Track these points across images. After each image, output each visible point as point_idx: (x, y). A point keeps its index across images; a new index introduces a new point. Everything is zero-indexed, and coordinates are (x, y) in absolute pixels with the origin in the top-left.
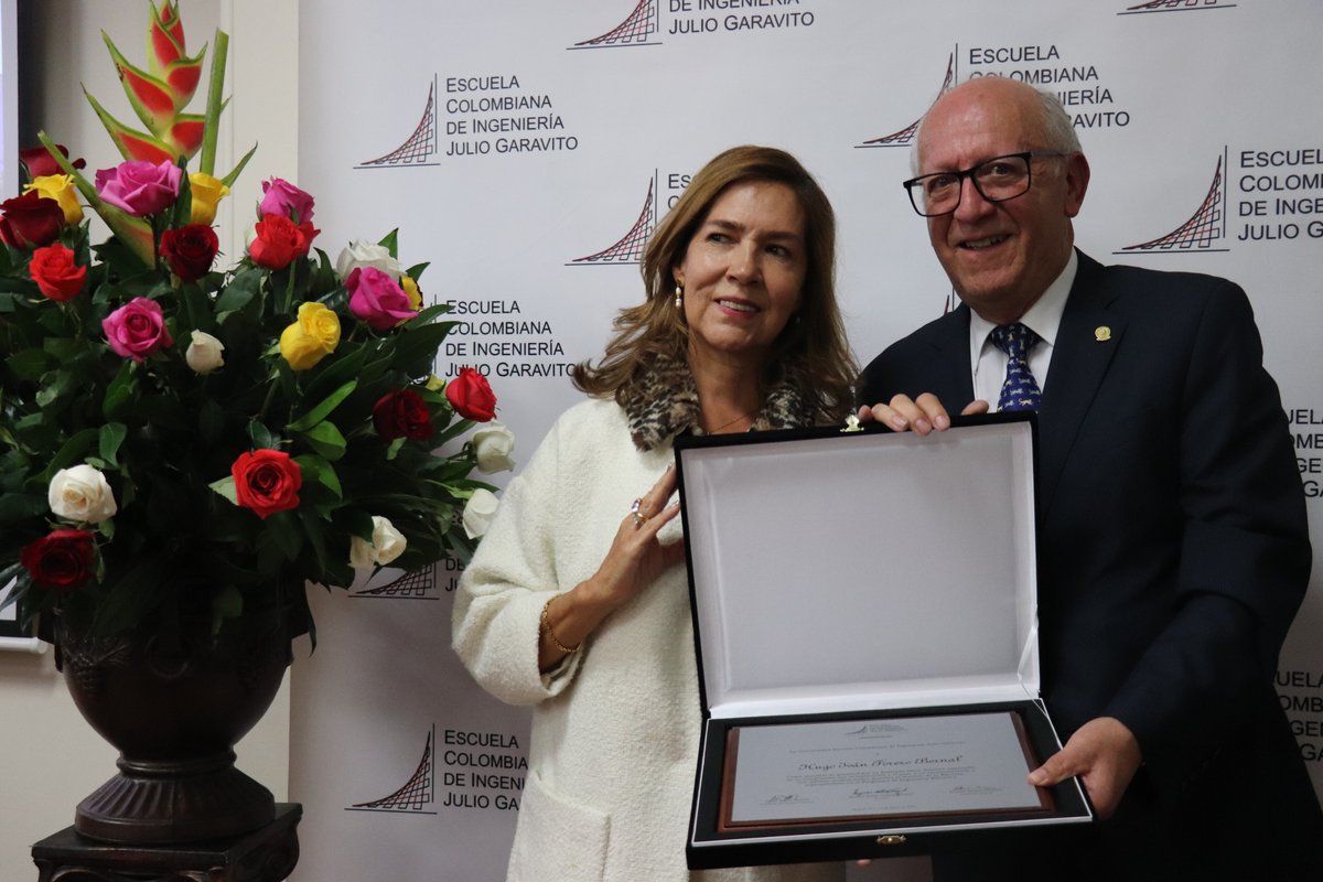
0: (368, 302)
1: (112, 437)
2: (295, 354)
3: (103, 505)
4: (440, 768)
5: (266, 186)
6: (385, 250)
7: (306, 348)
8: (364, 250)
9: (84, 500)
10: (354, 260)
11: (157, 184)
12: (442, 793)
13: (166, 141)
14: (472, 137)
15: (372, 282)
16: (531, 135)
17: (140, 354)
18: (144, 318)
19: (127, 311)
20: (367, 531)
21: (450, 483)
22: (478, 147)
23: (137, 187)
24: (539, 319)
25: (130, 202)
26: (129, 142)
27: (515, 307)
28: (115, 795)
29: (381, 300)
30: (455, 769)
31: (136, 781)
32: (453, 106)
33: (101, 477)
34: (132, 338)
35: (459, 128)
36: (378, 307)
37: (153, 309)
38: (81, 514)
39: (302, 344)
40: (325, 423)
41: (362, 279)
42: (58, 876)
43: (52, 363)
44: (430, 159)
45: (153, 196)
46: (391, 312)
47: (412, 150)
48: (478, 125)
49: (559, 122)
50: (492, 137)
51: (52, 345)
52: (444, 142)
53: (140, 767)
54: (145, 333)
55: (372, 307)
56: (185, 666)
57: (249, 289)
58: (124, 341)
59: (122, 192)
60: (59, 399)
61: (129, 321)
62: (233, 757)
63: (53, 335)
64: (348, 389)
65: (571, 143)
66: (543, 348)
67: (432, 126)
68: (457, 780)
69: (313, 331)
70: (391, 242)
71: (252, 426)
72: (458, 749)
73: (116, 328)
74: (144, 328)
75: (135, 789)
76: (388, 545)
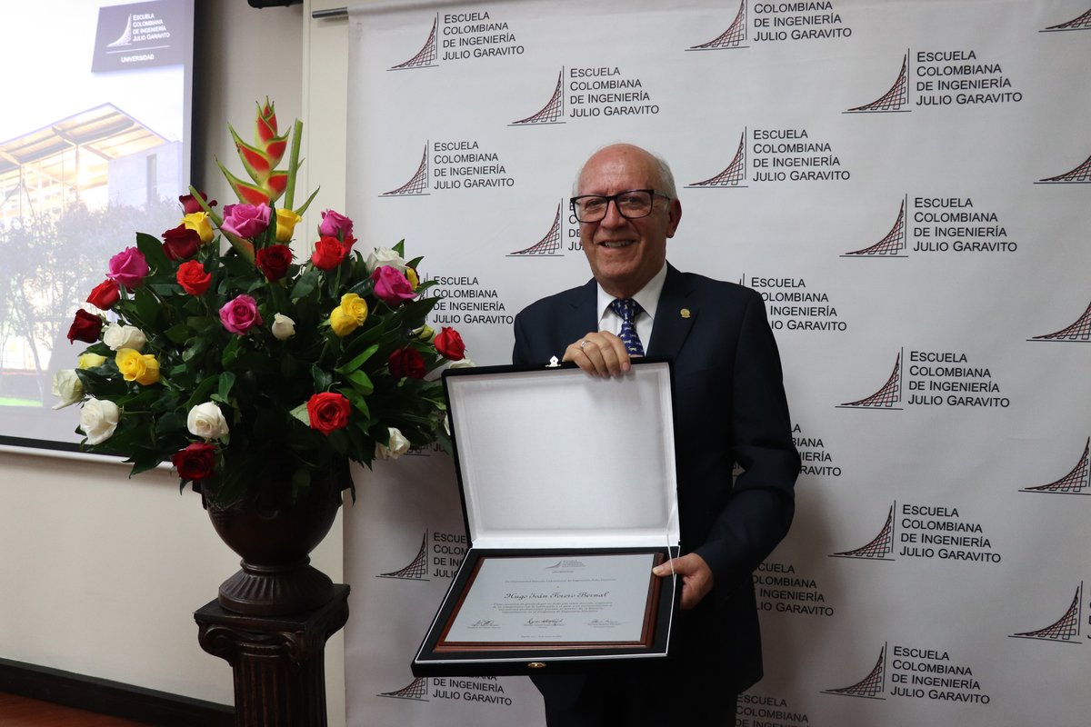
0: (385, 288)
1: (227, 381)
2: (339, 327)
3: (221, 428)
4: (431, 554)
5: (323, 214)
6: (396, 253)
7: (347, 322)
8: (383, 254)
9: (208, 425)
10: (377, 261)
11: (256, 219)
12: (432, 568)
13: (265, 188)
14: (450, 178)
15: (388, 276)
16: (486, 177)
17: (242, 331)
18: (245, 307)
19: (235, 303)
20: (386, 439)
21: (437, 399)
22: (453, 184)
23: (244, 221)
24: (490, 288)
25: (239, 230)
26: (243, 190)
27: (475, 281)
28: (240, 583)
29: (393, 287)
30: (441, 555)
31: (251, 576)
32: (438, 160)
33: (219, 411)
34: (238, 321)
35: (442, 172)
36: (391, 291)
37: (250, 301)
38: (206, 434)
39: (343, 320)
40: (359, 371)
41: (382, 275)
42: (209, 630)
43: (193, 333)
44: (424, 191)
45: (253, 226)
46: (399, 294)
47: (413, 186)
48: (453, 171)
49: (503, 169)
50: (462, 178)
51: (192, 321)
52: (433, 181)
53: (253, 568)
54: (245, 318)
55: (388, 292)
56: (277, 512)
57: (311, 284)
58: (233, 323)
59: (235, 224)
60: (195, 356)
61: (235, 310)
62: (309, 560)
63: (194, 315)
64: (373, 350)
65: (509, 182)
66: (492, 306)
67: (426, 171)
68: (442, 561)
69: (350, 313)
70: (400, 248)
71: (314, 369)
72: (442, 544)
73: (227, 314)
74: (244, 314)
75: (251, 581)
76: (399, 447)
